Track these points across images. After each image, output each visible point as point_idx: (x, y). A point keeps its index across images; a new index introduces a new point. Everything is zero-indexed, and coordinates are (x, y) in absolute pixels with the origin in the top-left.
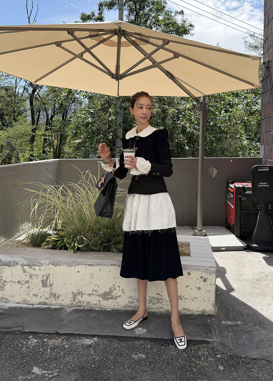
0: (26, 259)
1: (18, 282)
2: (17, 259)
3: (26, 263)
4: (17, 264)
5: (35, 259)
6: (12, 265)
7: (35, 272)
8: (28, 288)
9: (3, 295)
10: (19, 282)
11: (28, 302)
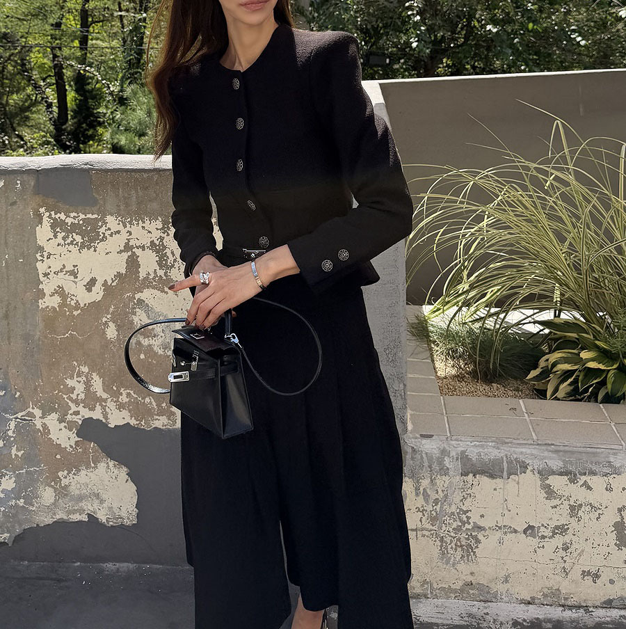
0: (556, 452)
1: (525, 531)
2: (522, 453)
3: (556, 464)
4: (524, 467)
5: (593, 453)
6: (505, 473)
7: (591, 497)
8: (566, 549)
9: (472, 574)
10: (530, 530)
11: (566, 599)
